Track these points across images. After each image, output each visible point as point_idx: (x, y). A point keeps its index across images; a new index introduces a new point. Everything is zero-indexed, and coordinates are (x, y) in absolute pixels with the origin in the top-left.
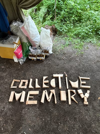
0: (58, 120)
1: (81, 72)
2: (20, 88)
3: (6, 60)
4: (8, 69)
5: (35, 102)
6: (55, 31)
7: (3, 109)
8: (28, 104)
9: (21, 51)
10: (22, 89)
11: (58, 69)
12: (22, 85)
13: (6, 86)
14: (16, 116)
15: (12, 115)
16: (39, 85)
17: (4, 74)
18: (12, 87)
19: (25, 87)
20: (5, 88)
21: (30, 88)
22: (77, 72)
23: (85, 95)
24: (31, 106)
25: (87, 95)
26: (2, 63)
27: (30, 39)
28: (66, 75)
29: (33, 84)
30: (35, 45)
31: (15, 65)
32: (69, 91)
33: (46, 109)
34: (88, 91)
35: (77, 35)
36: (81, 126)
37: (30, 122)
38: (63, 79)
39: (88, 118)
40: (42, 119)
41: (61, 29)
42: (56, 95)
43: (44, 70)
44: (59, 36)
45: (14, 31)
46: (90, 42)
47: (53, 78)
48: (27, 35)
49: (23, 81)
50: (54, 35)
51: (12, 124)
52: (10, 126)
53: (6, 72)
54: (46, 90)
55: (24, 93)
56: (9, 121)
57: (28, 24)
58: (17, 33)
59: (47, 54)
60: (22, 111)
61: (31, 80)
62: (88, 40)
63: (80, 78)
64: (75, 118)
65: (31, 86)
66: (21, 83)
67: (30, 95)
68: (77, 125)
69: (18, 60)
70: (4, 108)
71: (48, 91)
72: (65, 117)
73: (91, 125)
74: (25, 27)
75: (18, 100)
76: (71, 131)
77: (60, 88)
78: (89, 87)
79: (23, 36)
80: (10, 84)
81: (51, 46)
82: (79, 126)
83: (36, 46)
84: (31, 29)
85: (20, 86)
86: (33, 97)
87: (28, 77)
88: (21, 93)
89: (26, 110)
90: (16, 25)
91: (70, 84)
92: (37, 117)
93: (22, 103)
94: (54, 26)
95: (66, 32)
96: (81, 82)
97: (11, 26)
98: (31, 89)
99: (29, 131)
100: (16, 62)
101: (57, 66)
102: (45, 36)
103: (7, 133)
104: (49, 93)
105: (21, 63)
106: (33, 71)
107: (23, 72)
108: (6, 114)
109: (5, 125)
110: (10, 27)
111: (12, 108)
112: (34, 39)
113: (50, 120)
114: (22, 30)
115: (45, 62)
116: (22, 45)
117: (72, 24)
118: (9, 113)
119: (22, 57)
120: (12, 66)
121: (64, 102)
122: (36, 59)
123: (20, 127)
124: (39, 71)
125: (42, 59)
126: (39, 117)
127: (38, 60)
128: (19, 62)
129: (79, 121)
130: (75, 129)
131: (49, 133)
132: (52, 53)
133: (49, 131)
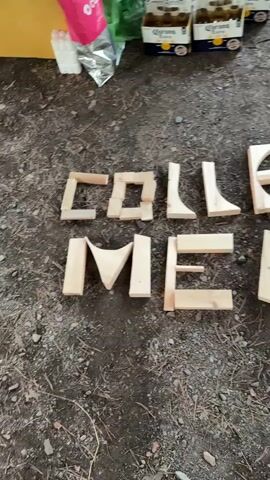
2: (116, 221)
3: (12, 66)
4: (27, 119)
5: (223, 299)
7: (36, 337)
8: (177, 312)
10: (127, 222)
12: (126, 204)
13: (36, 213)
14: (114, 377)
15: (92, 373)
16: (228, 194)
17: (14, 147)
18: (68, 213)
19: (145, 212)
21: (175, 221)
24: (198, 318)
29: (189, 194)
31: (68, 89)
37: (204, 415)
43: (247, 109)
49: (123, 179)
51: (99, 424)
52: (91, 432)
53: (19, 133)
56: (79, 405)
60: (144, 348)
61: (174, 171)
65: (177, 207)
66: (119, 192)
67: (183, 258)
69: (80, 53)
70: (40, 330)
75: (115, 287)
80: (54, 198)
85: (116, 208)
86: (200, 268)
87: (149, 155)
89: (171, 341)
93: (142, 301)
98: (180, 225)
99: (206, 467)
100: (65, 75)
103: (78, 469)
105: (95, 75)
106: (179, 119)
107: (117, 128)
108: (56, 362)
109: (58, 425)
111: (88, 329)
115: (244, 59)
118: (72, 361)
119: (104, 37)
120: (51, 98)
122: (186, 39)
123: (149, 440)
124: (212, 116)
125: (226, 41)
126: (255, 388)
127: (198, 47)
128: (84, 70)
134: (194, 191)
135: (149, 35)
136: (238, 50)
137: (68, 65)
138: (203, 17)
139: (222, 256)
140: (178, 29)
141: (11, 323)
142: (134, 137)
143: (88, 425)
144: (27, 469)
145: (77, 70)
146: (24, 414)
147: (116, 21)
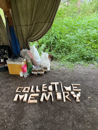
0: (55, 113)
1: (73, 81)
2: (24, 93)
3: (13, 75)
4: (14, 81)
5: (36, 101)
6: (52, 58)
7: (8, 107)
8: (29, 103)
9: (27, 68)
11: (54, 79)
14: (18, 111)
15: (15, 111)
16: (39, 90)
17: (11, 84)
18: (17, 91)
19: (28, 91)
20: (11, 93)
22: (70, 82)
23: (77, 95)
24: (32, 104)
25: (79, 95)
26: (10, 77)
27: (34, 60)
28: (61, 83)
31: (21, 78)
32: (64, 93)
33: (44, 106)
34: (80, 93)
35: (68, 60)
36: (74, 117)
37: (30, 116)
38: (59, 86)
39: (80, 111)
40: (41, 113)
41: (57, 56)
42: (53, 96)
43: (43, 81)
44: (55, 61)
45: (23, 55)
46: (79, 64)
47: (50, 85)
48: (31, 57)
50: (51, 60)
51: (15, 117)
54: (45, 93)
55: (26, 95)
56: (12, 115)
57: (33, 50)
58: (25, 56)
59: (46, 70)
60: (24, 108)
61: (33, 87)
62: (77, 63)
63: (72, 85)
64: (70, 112)
65: (32, 91)
66: (25, 89)
68: (71, 116)
69: (23, 74)
70: (9, 106)
71: (46, 94)
72: (61, 111)
73: (83, 116)
74: (31, 51)
75: (21, 100)
76: (66, 120)
77: (56, 92)
78: (80, 90)
79: (28, 58)
80: (15, 90)
81: (49, 65)
82: (73, 117)
83: (38, 65)
84: (35, 53)
85: (24, 91)
87: (30, 85)
88: (24, 95)
89: (28, 107)
90: (24, 51)
91: (64, 89)
92: (37, 112)
93: (25, 102)
94: (51, 54)
95: (60, 58)
96: (73, 87)
97: (21, 51)
99: (29, 122)
101: (54, 78)
102: (44, 57)
103: (10, 123)
104: (47, 95)
105: (25, 77)
107: (26, 82)
108: (10, 110)
109: (8, 118)
110: (20, 52)
111: (16, 105)
112: (36, 60)
113: (48, 114)
114: (28, 53)
115: (44, 76)
116: (27, 64)
117: (64, 53)
118: (13, 109)
119: (27, 72)
120: (18, 79)
121: (59, 100)
122: (37, 73)
123: (21, 119)
124: (39, 81)
125: (42, 74)
126: (38, 112)
127: (39, 74)
129: (73, 114)
130: (69, 119)
131: (47, 123)
132: (50, 70)
133: (47, 122)
134: (35, 89)
135: (32, 72)
137: (21, 75)
138: (39, 71)
139: (37, 97)
140: (36, 72)
141: (5, 105)
142: (28, 84)
143: (13, 117)
144: (2, 124)
145: (22, 76)
146: (3, 117)
147: (29, 71)
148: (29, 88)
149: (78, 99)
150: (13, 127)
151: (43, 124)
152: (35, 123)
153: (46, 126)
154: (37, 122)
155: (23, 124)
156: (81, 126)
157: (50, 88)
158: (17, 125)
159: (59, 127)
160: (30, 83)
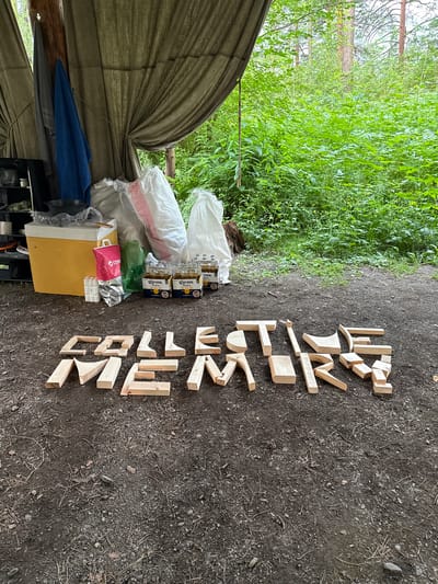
0: (266, 435)
1: (346, 319)
2: (100, 355)
4: (54, 317)
5: (164, 386)
6: (239, 240)
7: (14, 408)
8: (130, 396)
9: (119, 261)
10: (107, 354)
11: (254, 314)
12: (110, 348)
14: (70, 426)
15: (52, 424)
16: (176, 341)
17: (38, 327)
19: (122, 352)
20: (37, 357)
21: (142, 358)
22: (330, 321)
23: (374, 366)
24: (145, 400)
26: (36, 304)
27: (155, 229)
28: (289, 322)
30: (169, 256)
32: (305, 357)
33: (208, 406)
34: (386, 358)
36: (374, 453)
37: (133, 447)
38: (280, 337)
39: (402, 428)
40: (189, 436)
44: (253, 253)
45: (102, 207)
46: (367, 263)
47: (236, 329)
48: (143, 217)
49: (109, 340)
50: (235, 251)
51: (48, 450)
52: (39, 454)
53: (45, 322)
54: (209, 357)
55: (115, 362)
56: (36, 441)
57: (154, 180)
59: (212, 278)
60: (98, 413)
61: (147, 336)
62: (359, 259)
63: (346, 330)
64: (344, 433)
65: (144, 348)
66: (107, 343)
68: (356, 449)
69: (100, 287)
70: (20, 405)
71: (216, 359)
72: (299, 426)
73: (420, 449)
74: (143, 183)
75: (86, 384)
76: (332, 467)
77: (265, 354)
78: (387, 348)
79: (129, 223)
81: (226, 261)
82: (366, 454)
83: (172, 257)
84: (160, 196)
85: (102, 349)
88: (102, 362)
89: (121, 411)
90: (112, 187)
91: (306, 347)
92: (168, 432)
93: (106, 390)
95: (274, 245)
96: (351, 339)
97: (97, 187)
99: (127, 474)
100: (88, 302)
101: (252, 308)
102: (205, 219)
103: (19, 476)
105: (108, 301)
106: (157, 320)
108: (26, 419)
109: (12, 453)
110: (92, 192)
111: (58, 403)
112: (166, 233)
113: (230, 437)
114: (129, 196)
116: (121, 248)
118: (39, 418)
119: (118, 281)
120: (74, 310)
121: (286, 387)
122: (168, 288)
123: (85, 459)
124: (179, 319)
125: (192, 291)
126: (175, 431)
127: (177, 295)
128: (102, 299)
129: (364, 440)
130: (348, 462)
131: (225, 478)
132: (228, 282)
133: (224, 471)
134: (158, 345)
135: (147, 284)
136: (200, 297)
137: (92, 296)
138: (178, 277)
140: (163, 281)
142: (126, 326)
143: (38, 452)
145: (97, 300)
147: (128, 279)
148: (129, 341)
149: (381, 382)
150: (34, 492)
151: (205, 483)
152: (158, 476)
153: (221, 492)
154: (172, 472)
155: (91, 481)
156: (417, 490)
157: (237, 339)
158: (56, 482)
159: (292, 493)
160: (134, 326)
